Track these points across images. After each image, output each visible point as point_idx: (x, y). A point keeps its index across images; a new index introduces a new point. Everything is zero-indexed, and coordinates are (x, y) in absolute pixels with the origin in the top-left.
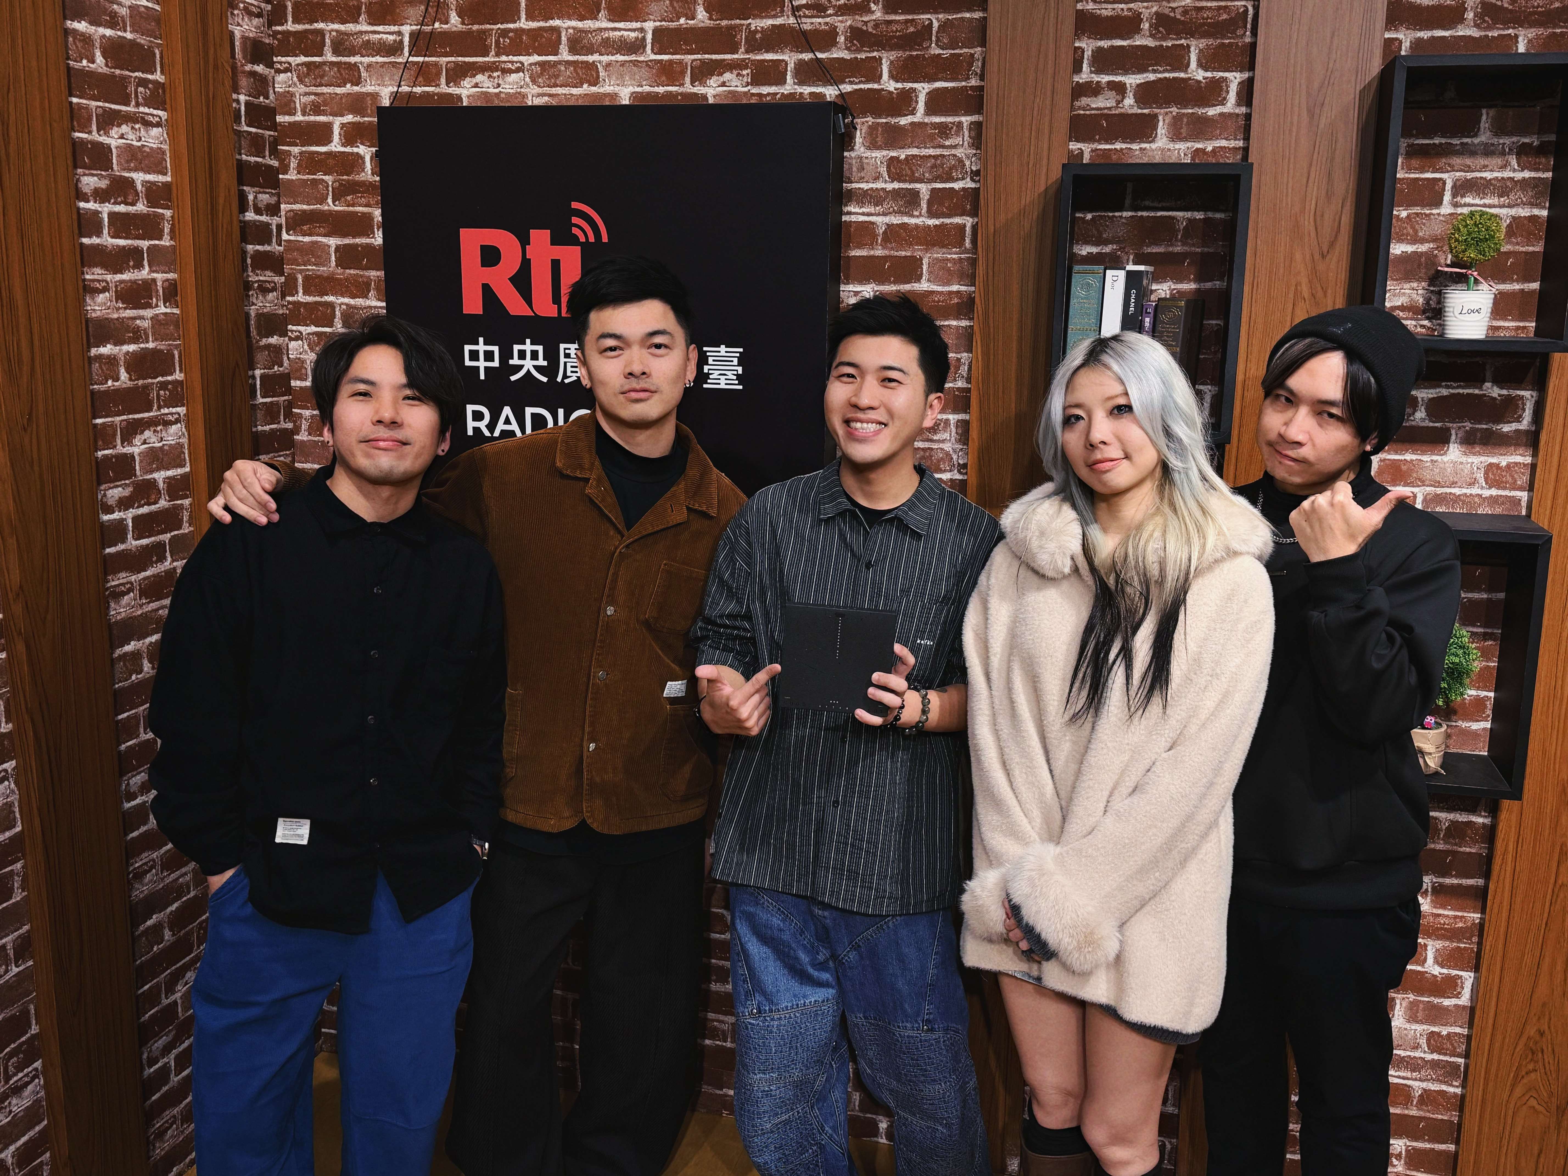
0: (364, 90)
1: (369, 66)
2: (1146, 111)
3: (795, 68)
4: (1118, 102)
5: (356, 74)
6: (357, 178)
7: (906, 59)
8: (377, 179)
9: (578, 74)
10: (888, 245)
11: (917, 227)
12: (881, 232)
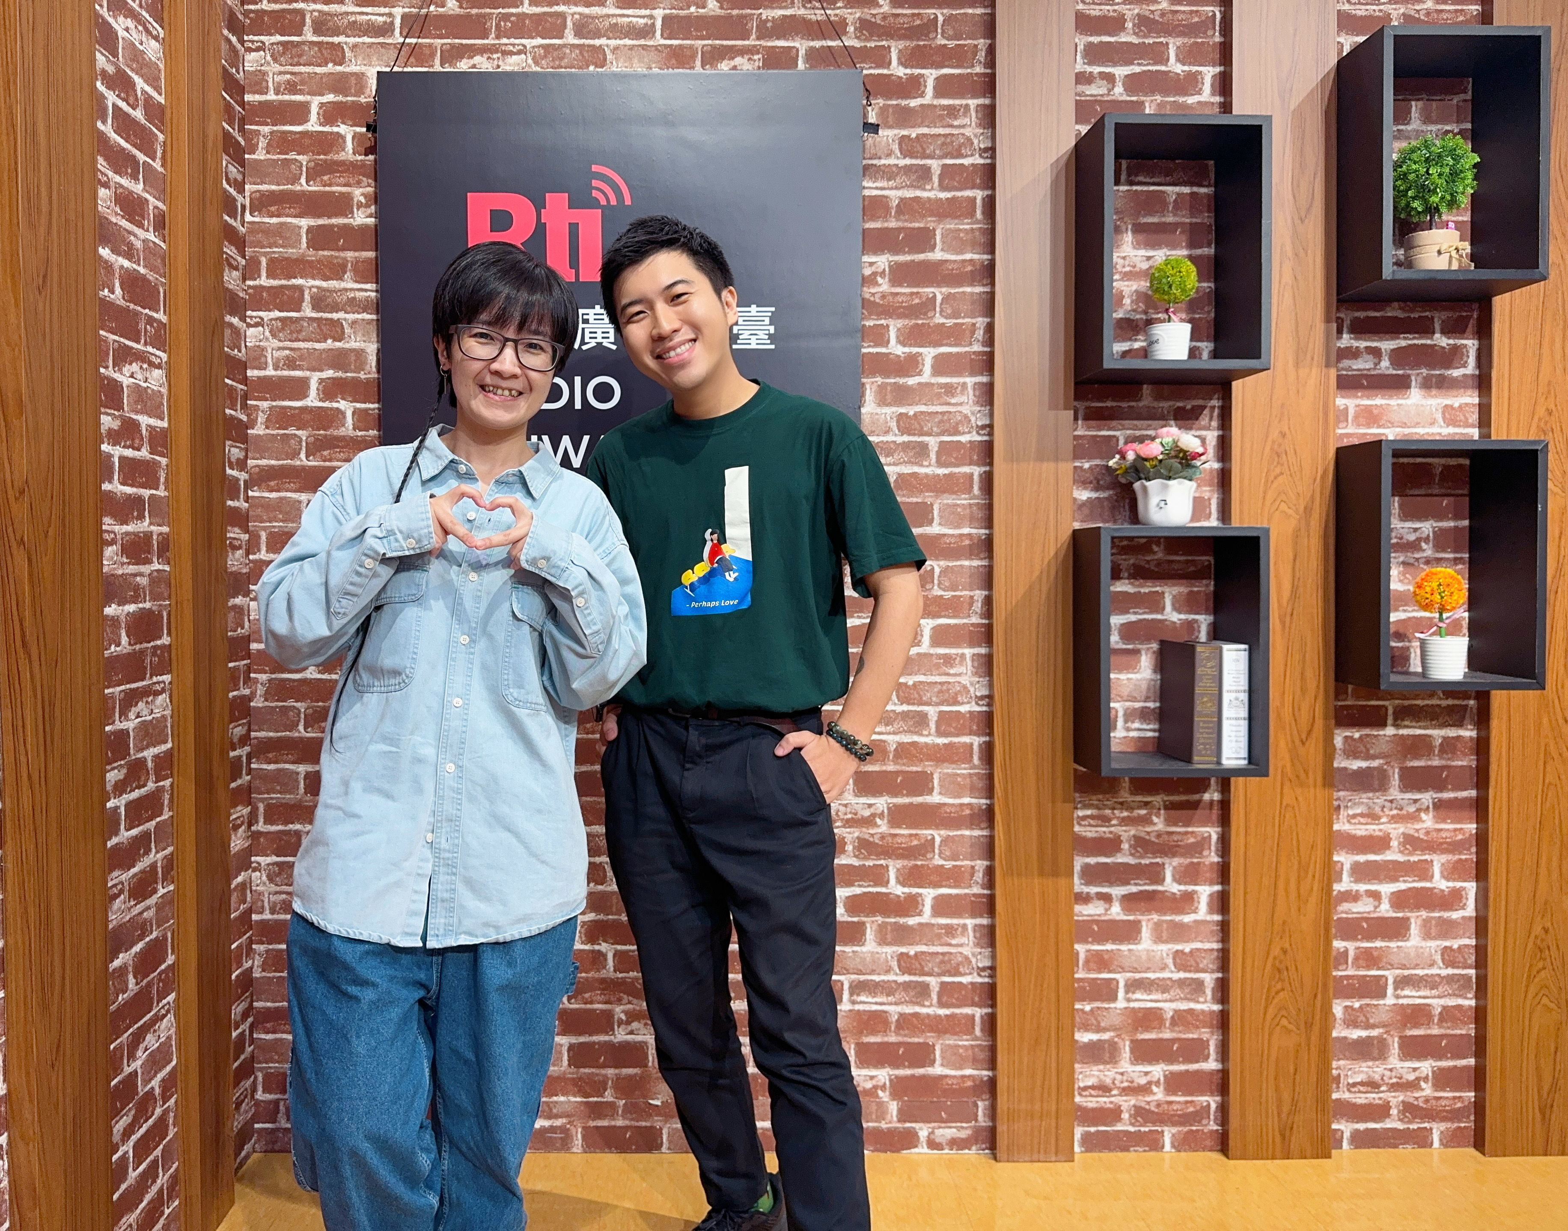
0: (348, 70)
1: (355, 46)
2: (1134, 99)
3: (806, 54)
4: (1109, 90)
5: (339, 54)
6: (336, 157)
7: (913, 48)
8: (359, 158)
9: (583, 56)
10: (902, 217)
11: (929, 199)
12: (895, 205)
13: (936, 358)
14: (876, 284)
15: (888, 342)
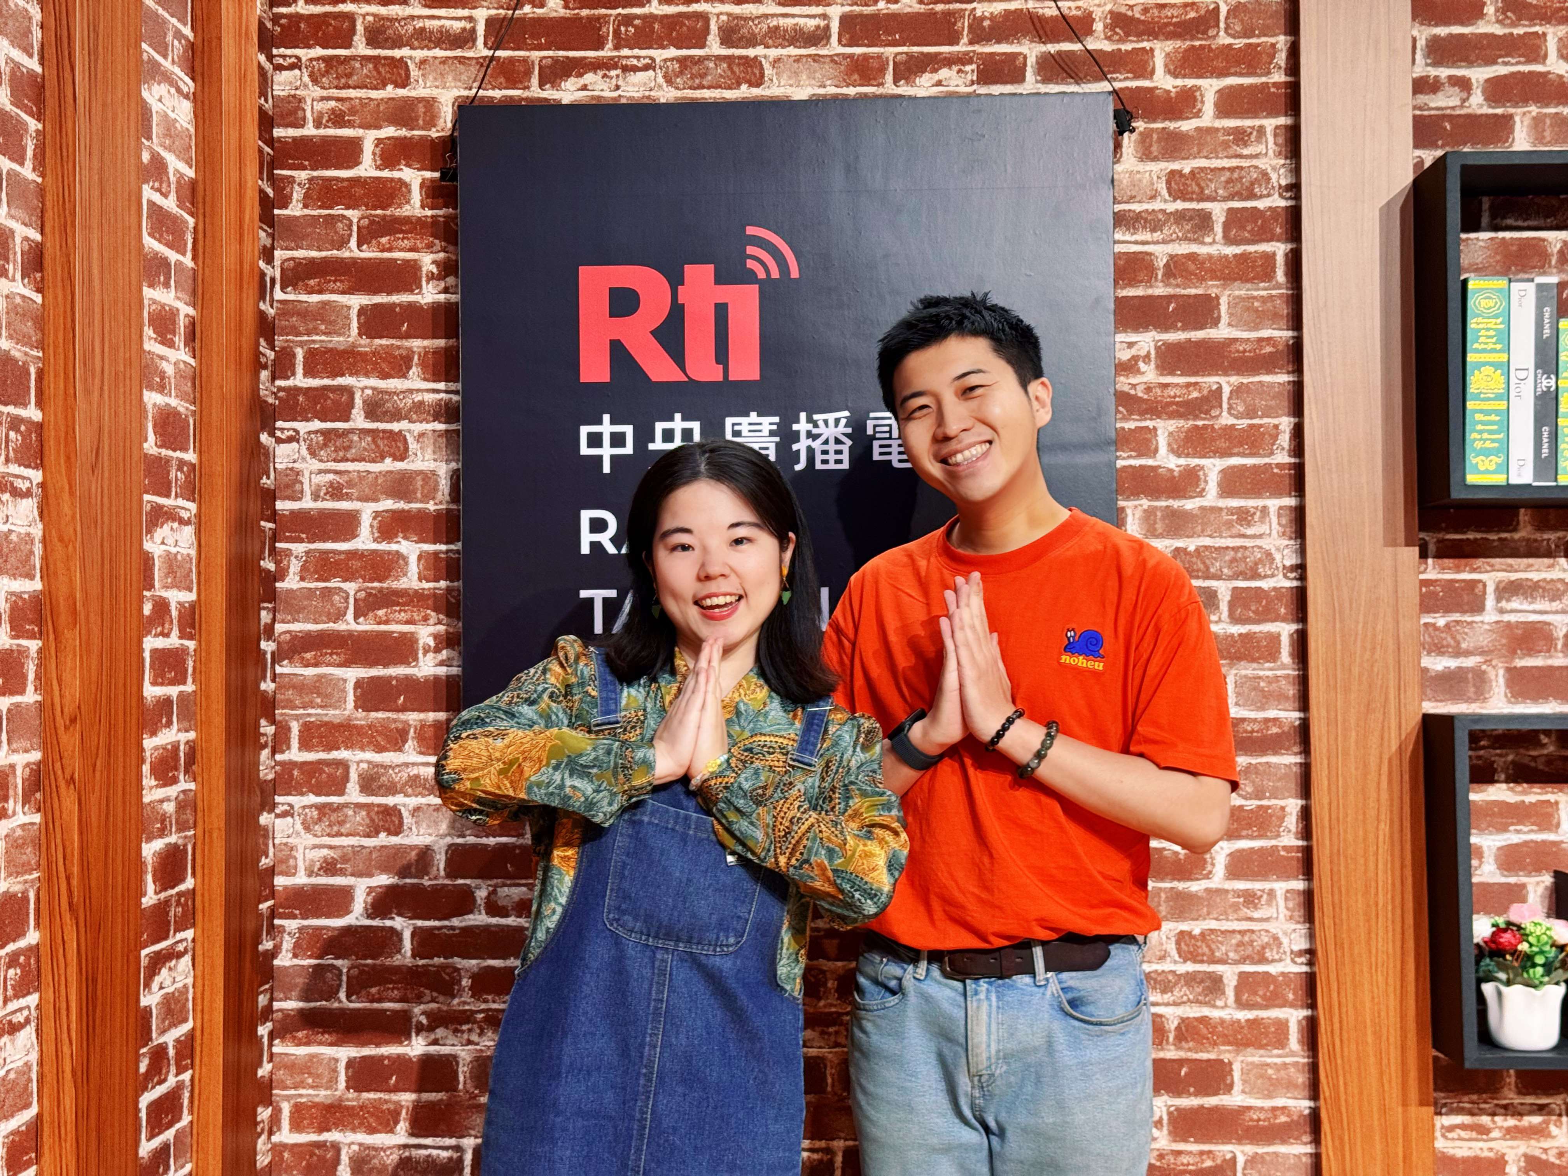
0: (414, 94)
1: (423, 62)
2: (1499, 111)
3: (1037, 63)
4: (1464, 101)
5: (403, 73)
6: (398, 212)
7: (1186, 50)
8: (429, 213)
9: (733, 72)
10: (1172, 281)
11: (1210, 257)
12: (1161, 264)
13: (1223, 471)
14: (1138, 372)
15: (1156, 450)
